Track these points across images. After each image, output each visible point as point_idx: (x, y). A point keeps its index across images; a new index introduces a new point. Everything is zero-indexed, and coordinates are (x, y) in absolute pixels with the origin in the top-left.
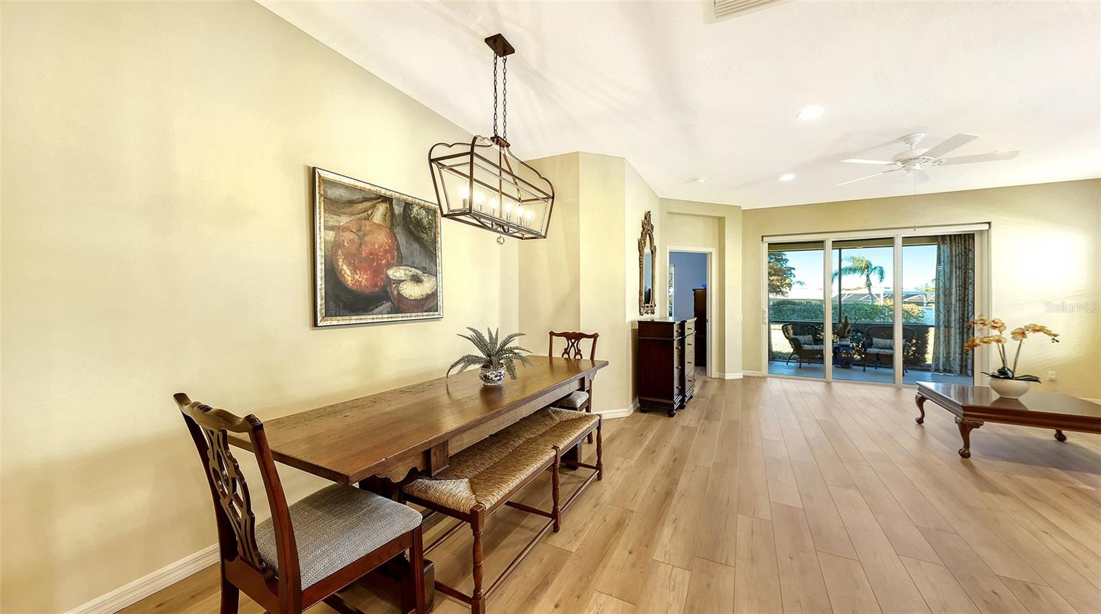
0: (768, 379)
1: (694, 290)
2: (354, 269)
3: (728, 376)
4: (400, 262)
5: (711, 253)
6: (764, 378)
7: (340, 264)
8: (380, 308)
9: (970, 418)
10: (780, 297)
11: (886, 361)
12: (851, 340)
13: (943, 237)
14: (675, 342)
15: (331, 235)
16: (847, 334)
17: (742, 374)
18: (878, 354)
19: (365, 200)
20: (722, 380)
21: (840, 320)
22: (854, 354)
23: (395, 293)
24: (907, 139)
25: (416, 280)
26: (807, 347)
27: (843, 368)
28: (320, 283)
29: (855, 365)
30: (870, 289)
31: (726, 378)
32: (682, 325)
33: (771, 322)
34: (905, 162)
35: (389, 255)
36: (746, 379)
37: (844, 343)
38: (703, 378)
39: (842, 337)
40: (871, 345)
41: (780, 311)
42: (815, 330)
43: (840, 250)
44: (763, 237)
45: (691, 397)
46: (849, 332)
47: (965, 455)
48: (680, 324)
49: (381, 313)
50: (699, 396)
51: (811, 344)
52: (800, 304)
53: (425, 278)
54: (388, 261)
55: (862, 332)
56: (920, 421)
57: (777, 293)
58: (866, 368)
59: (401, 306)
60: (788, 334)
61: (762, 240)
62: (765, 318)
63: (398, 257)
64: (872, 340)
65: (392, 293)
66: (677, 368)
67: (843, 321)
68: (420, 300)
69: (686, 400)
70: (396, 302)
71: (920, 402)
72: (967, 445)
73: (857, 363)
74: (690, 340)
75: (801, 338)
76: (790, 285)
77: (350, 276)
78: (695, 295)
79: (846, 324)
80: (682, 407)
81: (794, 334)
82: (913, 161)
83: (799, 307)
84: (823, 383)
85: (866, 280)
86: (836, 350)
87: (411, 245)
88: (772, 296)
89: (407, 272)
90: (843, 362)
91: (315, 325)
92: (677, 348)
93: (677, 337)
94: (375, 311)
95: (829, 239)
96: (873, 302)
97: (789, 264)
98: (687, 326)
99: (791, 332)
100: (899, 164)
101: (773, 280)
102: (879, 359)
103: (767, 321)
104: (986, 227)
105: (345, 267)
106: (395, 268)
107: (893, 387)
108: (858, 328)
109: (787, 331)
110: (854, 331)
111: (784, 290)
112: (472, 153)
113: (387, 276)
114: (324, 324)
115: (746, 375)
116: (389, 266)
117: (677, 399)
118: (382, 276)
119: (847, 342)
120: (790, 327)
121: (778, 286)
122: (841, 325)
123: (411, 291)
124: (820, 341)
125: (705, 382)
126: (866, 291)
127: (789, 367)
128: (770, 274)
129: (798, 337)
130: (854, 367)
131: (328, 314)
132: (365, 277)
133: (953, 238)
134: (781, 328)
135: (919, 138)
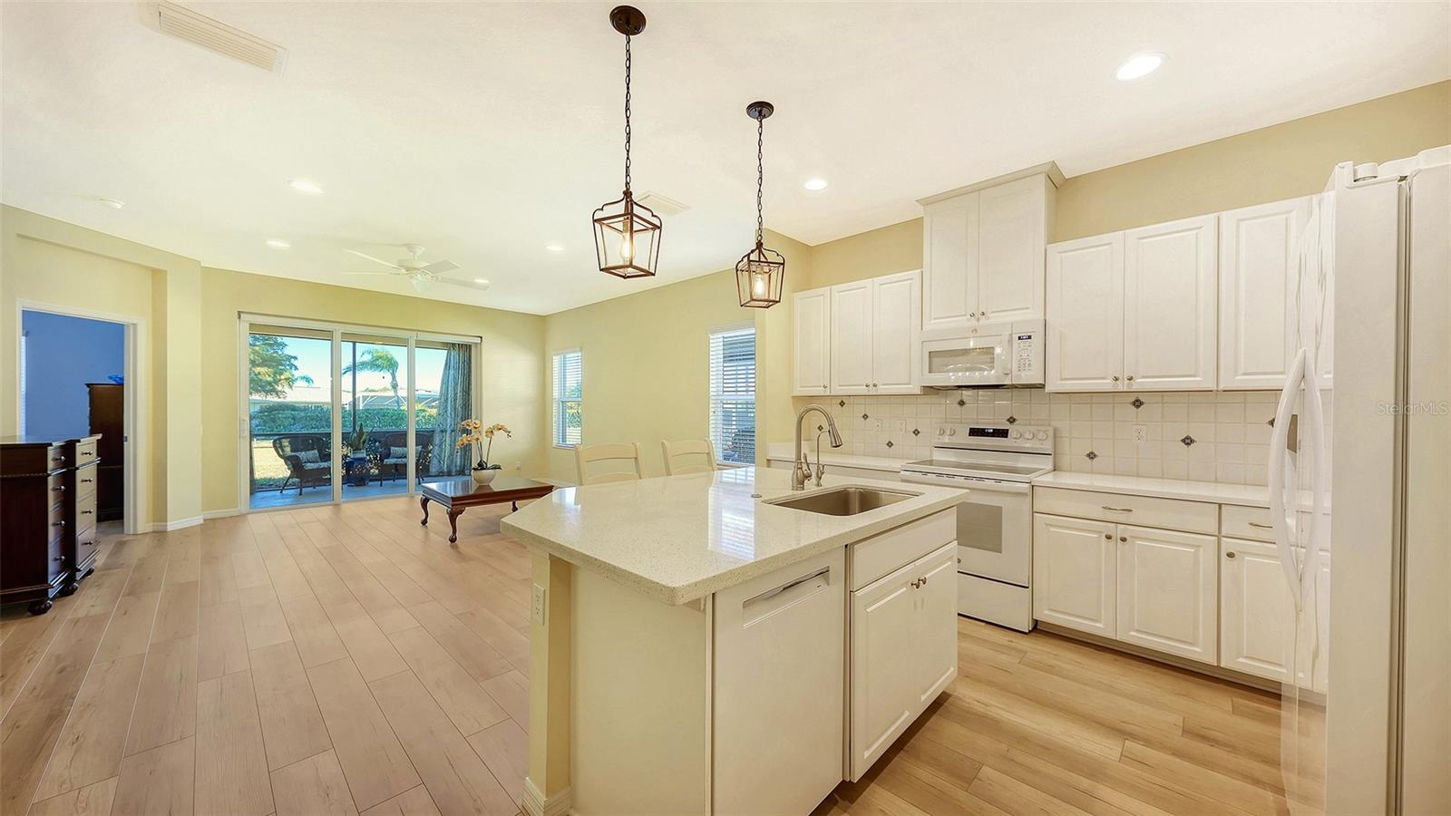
0: (249, 516)
1: (88, 385)
3: (173, 525)
5: (135, 325)
6: (242, 516)
9: (457, 506)
10: (272, 399)
11: (399, 472)
12: (367, 452)
13: (454, 345)
14: (50, 480)
16: (361, 445)
17: (201, 517)
18: (396, 465)
20: (160, 534)
21: (354, 429)
22: (371, 468)
24: (410, 247)
26: (310, 466)
27: (357, 486)
29: (371, 480)
30: (396, 392)
31: (169, 529)
32: (69, 449)
33: (252, 436)
34: (408, 269)
36: (210, 523)
37: (359, 455)
38: (115, 538)
39: (356, 449)
40: (388, 456)
41: (274, 420)
42: (321, 444)
43: (354, 343)
44: (239, 313)
45: (90, 572)
46: (364, 442)
47: (453, 540)
48: (62, 447)
50: (107, 567)
51: (317, 462)
52: (305, 409)
55: (380, 442)
56: (424, 522)
57: (267, 392)
58: (384, 482)
60: (283, 451)
61: (239, 318)
62: (244, 431)
64: (389, 450)
66: (54, 524)
67: (358, 429)
69: (79, 576)
71: (424, 503)
72: (454, 531)
73: (374, 479)
74: (87, 471)
75: (302, 455)
76: (290, 381)
78: (90, 393)
79: (361, 433)
80: (67, 590)
81: (292, 451)
82: (415, 271)
83: (302, 414)
84: (330, 507)
85: (391, 380)
86: (348, 465)
88: (256, 397)
90: (356, 477)
92: (54, 489)
93: (54, 470)
95: (338, 330)
96: (399, 406)
97: (287, 351)
98: (79, 448)
99: (288, 449)
100: (404, 271)
101: (259, 373)
102: (397, 470)
103: (247, 434)
104: (478, 340)
107: (406, 496)
108: (374, 437)
109: (282, 447)
110: (370, 440)
111: (279, 388)
115: (209, 517)
117: (55, 582)
119: (362, 454)
120: (286, 443)
121: (270, 383)
122: (355, 435)
124: (326, 457)
125: (122, 544)
126: (391, 393)
127: (284, 497)
128: (253, 363)
129: (297, 454)
130: (370, 483)
133: (461, 346)
134: (271, 445)
135: (420, 251)
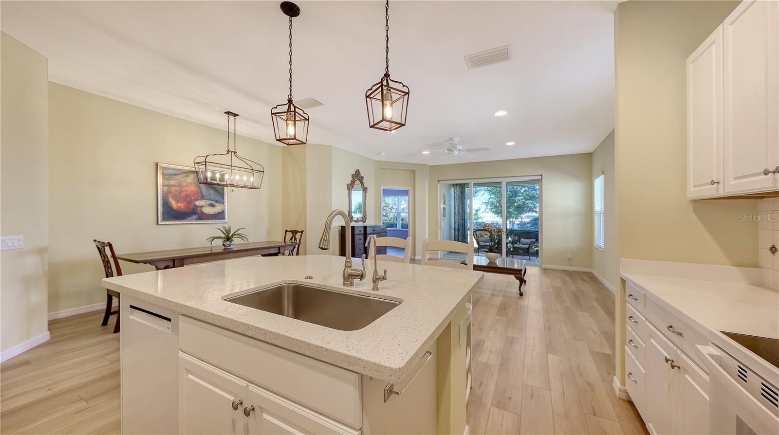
2: (177, 202)
4: (202, 198)
7: (170, 199)
8: (191, 218)
15: (166, 188)
19: (183, 173)
23: (200, 211)
25: (212, 206)
28: (160, 207)
31: (416, 259)
35: (196, 195)
49: (192, 220)
53: (217, 205)
54: (195, 198)
59: (202, 217)
63: (201, 196)
65: (198, 212)
68: (214, 215)
70: (200, 215)
77: (174, 204)
87: (209, 191)
89: (207, 203)
91: (158, 224)
94: (188, 219)
105: (172, 201)
106: (199, 201)
112: (205, 162)
113: (195, 204)
114: (162, 223)
116: (196, 200)
118: (192, 204)
123: (208, 210)
131: (164, 219)
132: (183, 205)
